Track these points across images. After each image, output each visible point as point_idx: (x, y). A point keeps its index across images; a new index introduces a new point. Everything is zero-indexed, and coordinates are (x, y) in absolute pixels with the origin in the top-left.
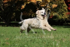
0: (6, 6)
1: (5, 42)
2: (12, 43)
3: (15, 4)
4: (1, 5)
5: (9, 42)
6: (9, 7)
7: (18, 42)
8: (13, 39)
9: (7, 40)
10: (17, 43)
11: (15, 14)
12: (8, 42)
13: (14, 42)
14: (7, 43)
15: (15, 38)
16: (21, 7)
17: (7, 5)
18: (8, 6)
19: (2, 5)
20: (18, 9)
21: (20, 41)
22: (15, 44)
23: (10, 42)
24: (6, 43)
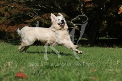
0: (90, 7)
1: (89, 76)
2: (102, 77)
3: (106, 5)
4: (80, 6)
5: (97, 76)
6: (95, 9)
7: (115, 77)
8: (104, 70)
9: (92, 73)
10: (111, 78)
11: (106, 23)
12: (95, 75)
13: (106, 77)
14: (94, 78)
15: (108, 69)
16: (118, 10)
17: (91, 5)
18: (93, 8)
19: (82, 5)
20: (113, 13)
21: (118, 75)
22: (108, 79)
23: (100, 76)
24: (90, 78)
